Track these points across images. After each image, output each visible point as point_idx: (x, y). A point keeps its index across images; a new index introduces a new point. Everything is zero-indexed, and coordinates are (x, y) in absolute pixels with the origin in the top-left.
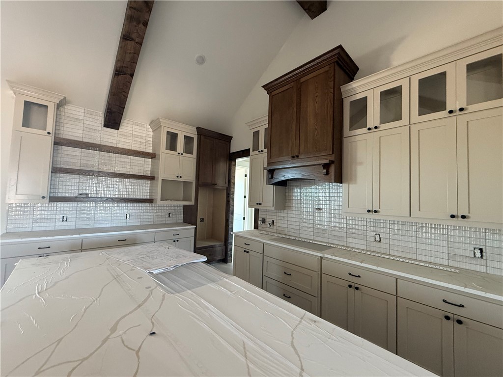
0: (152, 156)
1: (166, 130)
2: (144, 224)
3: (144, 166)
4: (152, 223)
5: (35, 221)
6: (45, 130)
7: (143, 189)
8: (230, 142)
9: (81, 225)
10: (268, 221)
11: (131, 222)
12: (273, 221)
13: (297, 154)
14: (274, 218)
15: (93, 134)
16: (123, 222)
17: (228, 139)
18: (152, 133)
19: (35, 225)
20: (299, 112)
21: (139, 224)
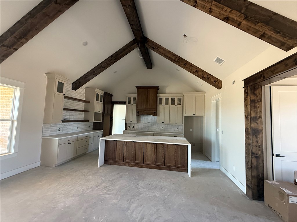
0: (86, 102)
1: (96, 93)
2: (82, 131)
4: (84, 130)
5: (51, 131)
6: (63, 93)
7: (81, 116)
9: (64, 132)
10: (132, 127)
11: (79, 130)
12: (133, 127)
13: (147, 108)
14: (134, 126)
15: (68, 93)
16: (76, 130)
17: (112, 96)
18: (85, 92)
19: (51, 133)
21: (80, 131)
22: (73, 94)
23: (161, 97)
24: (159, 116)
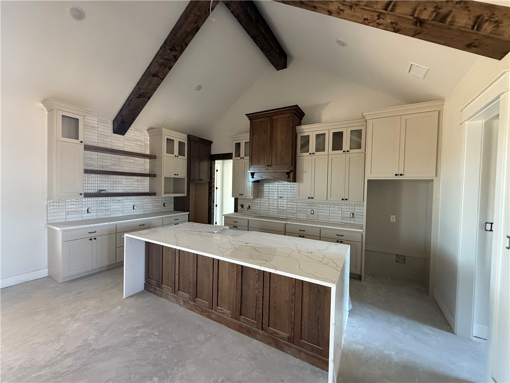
0: (151, 157)
1: (166, 137)
2: (146, 212)
3: (144, 165)
4: (152, 212)
5: (67, 213)
6: (78, 139)
7: (144, 185)
8: (211, 146)
9: (101, 215)
10: (246, 206)
11: (137, 212)
12: (249, 206)
13: (270, 164)
14: (250, 204)
15: (105, 139)
16: (131, 212)
17: (209, 143)
18: (149, 138)
19: (67, 217)
20: (271, 138)
21: (142, 213)
22: (116, 141)
23: (306, 134)
24: (301, 181)
